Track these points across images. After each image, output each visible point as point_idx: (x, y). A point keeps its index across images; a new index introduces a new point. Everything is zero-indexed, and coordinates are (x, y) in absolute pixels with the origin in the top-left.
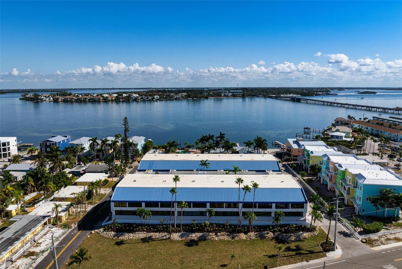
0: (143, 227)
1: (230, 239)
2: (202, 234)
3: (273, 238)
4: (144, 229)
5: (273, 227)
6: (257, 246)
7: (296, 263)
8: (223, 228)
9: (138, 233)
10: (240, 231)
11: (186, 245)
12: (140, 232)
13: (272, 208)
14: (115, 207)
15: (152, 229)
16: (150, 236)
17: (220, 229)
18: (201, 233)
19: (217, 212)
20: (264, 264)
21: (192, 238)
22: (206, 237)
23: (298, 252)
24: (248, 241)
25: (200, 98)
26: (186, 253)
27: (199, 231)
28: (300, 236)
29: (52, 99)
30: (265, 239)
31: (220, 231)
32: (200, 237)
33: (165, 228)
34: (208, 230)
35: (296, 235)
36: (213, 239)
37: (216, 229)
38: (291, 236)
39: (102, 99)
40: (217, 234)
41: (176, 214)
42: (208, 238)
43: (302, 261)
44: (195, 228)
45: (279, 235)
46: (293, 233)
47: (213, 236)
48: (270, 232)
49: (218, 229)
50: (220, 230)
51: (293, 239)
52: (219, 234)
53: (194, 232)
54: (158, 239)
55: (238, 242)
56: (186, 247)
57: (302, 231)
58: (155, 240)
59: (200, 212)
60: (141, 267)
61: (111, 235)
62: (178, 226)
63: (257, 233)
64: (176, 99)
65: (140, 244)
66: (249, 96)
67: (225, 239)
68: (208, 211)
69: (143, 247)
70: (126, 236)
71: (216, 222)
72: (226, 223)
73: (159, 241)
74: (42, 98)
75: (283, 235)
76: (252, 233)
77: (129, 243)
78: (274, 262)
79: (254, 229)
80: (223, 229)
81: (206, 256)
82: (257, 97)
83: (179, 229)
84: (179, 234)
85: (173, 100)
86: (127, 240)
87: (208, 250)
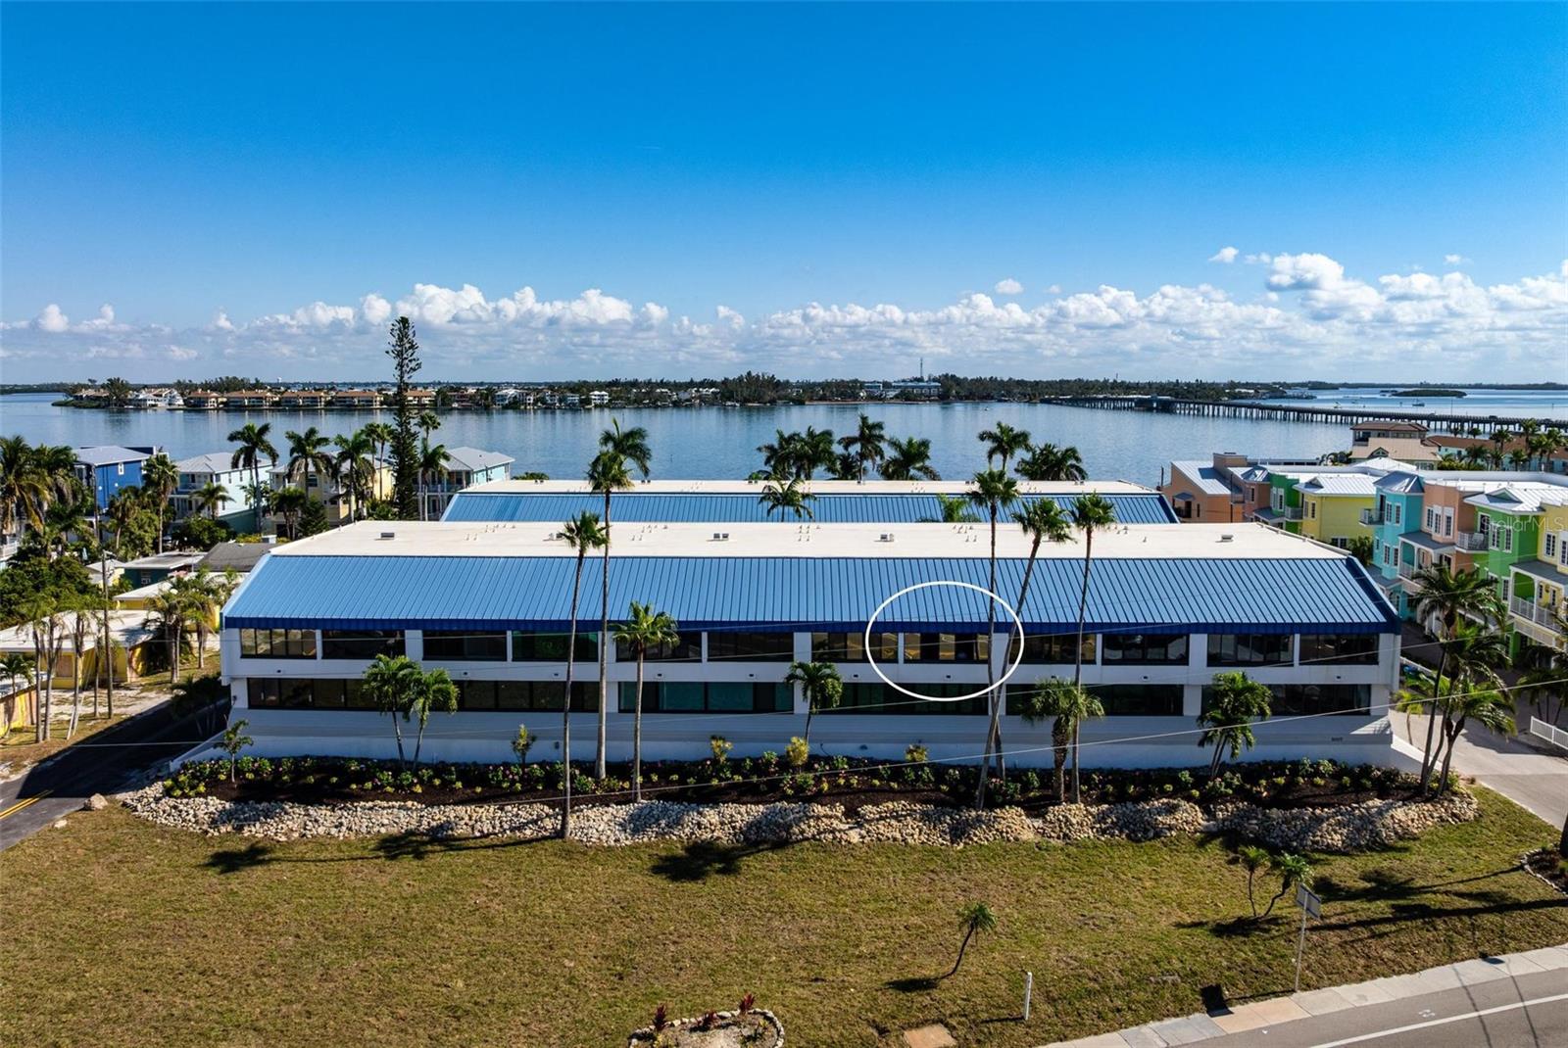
0: (403, 776)
1: (939, 841)
2: (761, 808)
3: (1208, 836)
4: (412, 784)
5: (1201, 775)
6: (1116, 877)
7: (1414, 970)
8: (891, 778)
9: (370, 804)
10: (1000, 799)
11: (657, 870)
12: (384, 804)
13: (1187, 664)
14: (244, 656)
15: (459, 785)
16: (441, 827)
17: (877, 782)
18: (756, 803)
19: (855, 685)
20: (1195, 974)
21: (698, 832)
22: (788, 827)
23: (1402, 902)
24: (1055, 849)
25: (773, 402)
26: (655, 915)
27: (744, 794)
28: (1372, 823)
29: (181, 402)
30: (1157, 843)
31: (875, 796)
32: (750, 825)
33: (538, 780)
34: (800, 789)
35: (1349, 813)
36: (831, 836)
37: (848, 785)
38: (1319, 820)
39: (382, 403)
40: (858, 814)
41: (609, 701)
42: (802, 832)
43: (1451, 956)
44: (721, 779)
45: (1245, 816)
46: (1329, 806)
47: (835, 822)
48: (1183, 803)
49: (864, 782)
50: (873, 789)
51: (1337, 837)
52: (868, 810)
53: (713, 798)
54: (487, 841)
55: (989, 855)
56: (661, 882)
57: (1380, 797)
58: (471, 843)
59: (755, 684)
60: (325, 994)
61: (201, 814)
62: (620, 769)
63: (1105, 806)
64: (677, 404)
65: (368, 869)
66: (967, 398)
67: (910, 840)
68: (799, 672)
69: (382, 881)
70: (291, 823)
71: (852, 749)
72: (911, 752)
73: (490, 852)
74: (141, 397)
75: (1264, 815)
76: (1073, 806)
77: (302, 860)
78: (1261, 959)
79: (1084, 788)
80: (895, 785)
81: (788, 934)
82: (1000, 401)
83: (627, 785)
84: (622, 812)
85: (664, 407)
86: (290, 844)
87: (801, 896)
